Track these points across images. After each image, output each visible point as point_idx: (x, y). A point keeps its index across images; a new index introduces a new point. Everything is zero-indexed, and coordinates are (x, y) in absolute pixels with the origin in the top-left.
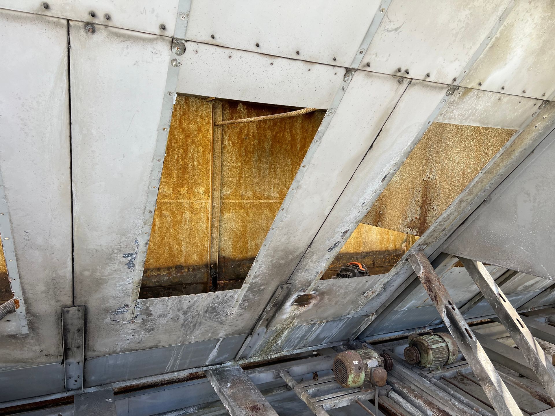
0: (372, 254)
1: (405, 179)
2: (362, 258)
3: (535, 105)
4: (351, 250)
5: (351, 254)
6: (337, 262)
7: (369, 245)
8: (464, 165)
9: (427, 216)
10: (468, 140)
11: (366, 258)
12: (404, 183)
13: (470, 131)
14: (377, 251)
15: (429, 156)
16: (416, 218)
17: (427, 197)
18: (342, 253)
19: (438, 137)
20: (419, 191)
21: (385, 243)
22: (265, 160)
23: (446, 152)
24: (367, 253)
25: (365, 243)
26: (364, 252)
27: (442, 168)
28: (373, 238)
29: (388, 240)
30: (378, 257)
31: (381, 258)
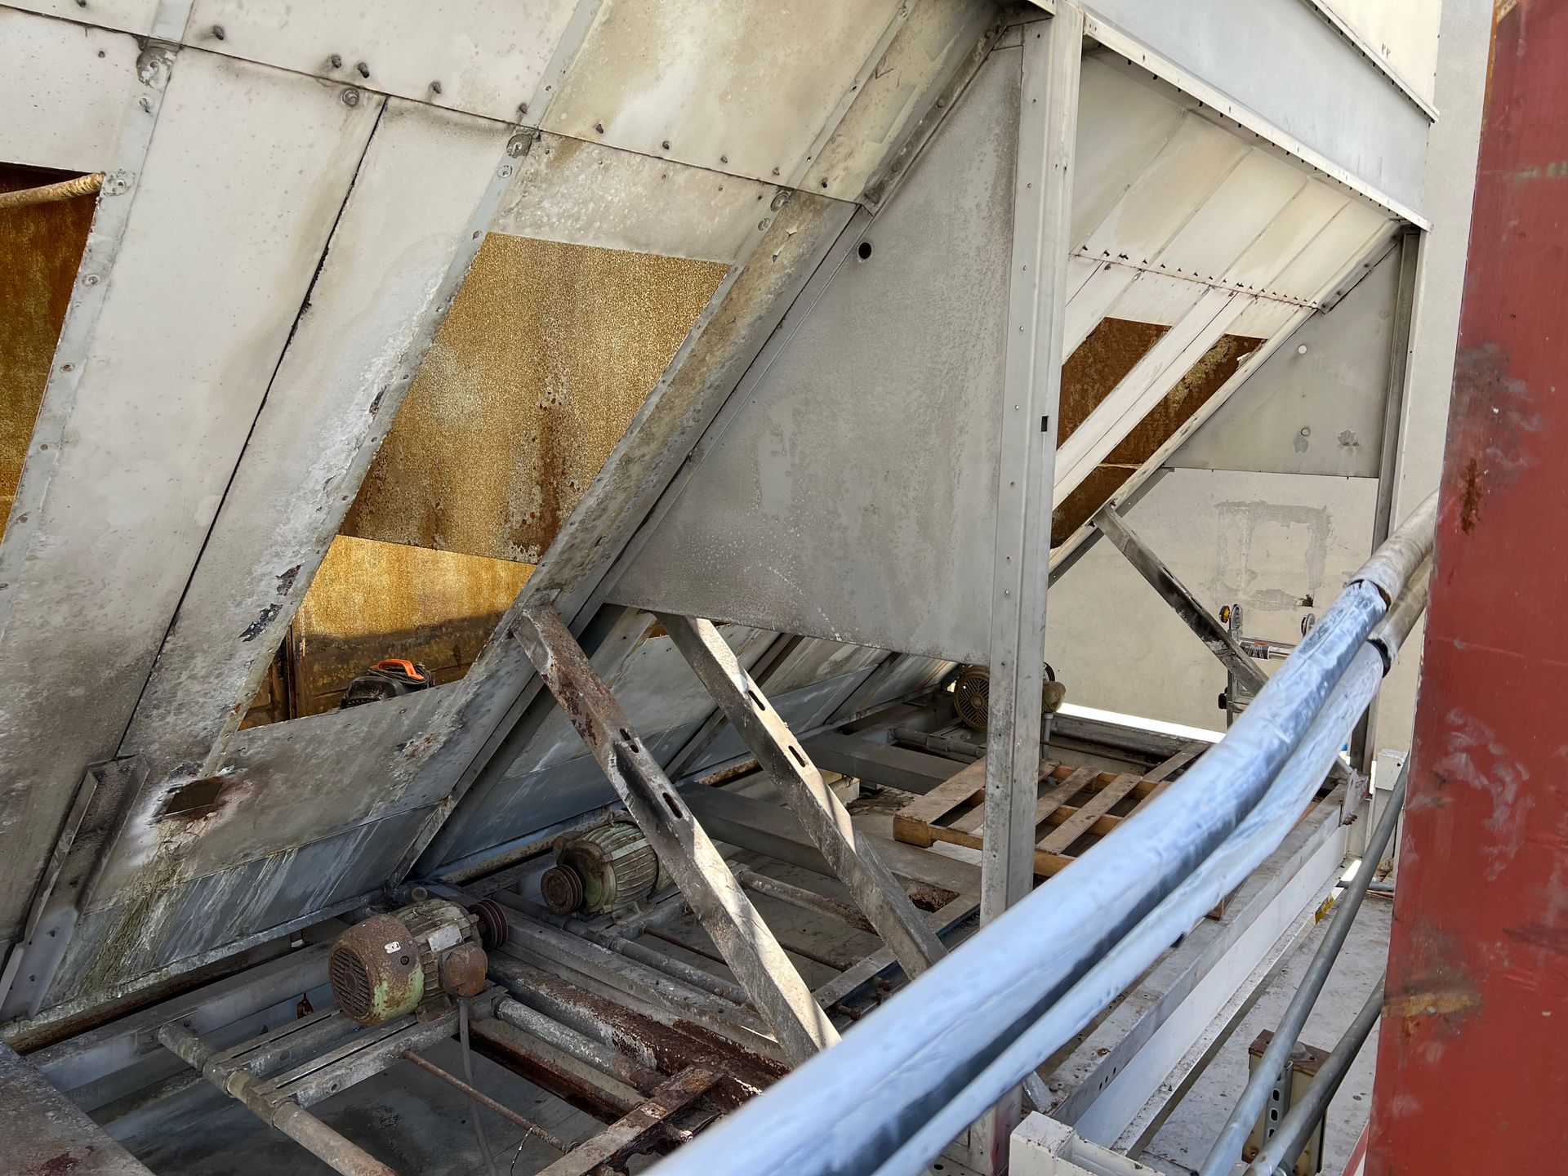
0: (450, 630)
1: (493, 406)
2: (420, 644)
3: (760, 198)
4: (384, 626)
5: (384, 636)
6: (340, 666)
7: (439, 605)
8: (634, 362)
9: (559, 509)
10: (639, 294)
11: (433, 642)
12: (492, 419)
13: (640, 267)
14: (463, 620)
15: (548, 339)
16: (533, 515)
17: (554, 456)
18: (356, 638)
19: (566, 285)
20: (534, 440)
21: (486, 593)
22: (30, 356)
23: (588, 325)
24: (434, 628)
25: (425, 599)
26: (423, 627)
27: (583, 372)
28: (448, 583)
29: (495, 585)
30: (469, 637)
31: (477, 637)
